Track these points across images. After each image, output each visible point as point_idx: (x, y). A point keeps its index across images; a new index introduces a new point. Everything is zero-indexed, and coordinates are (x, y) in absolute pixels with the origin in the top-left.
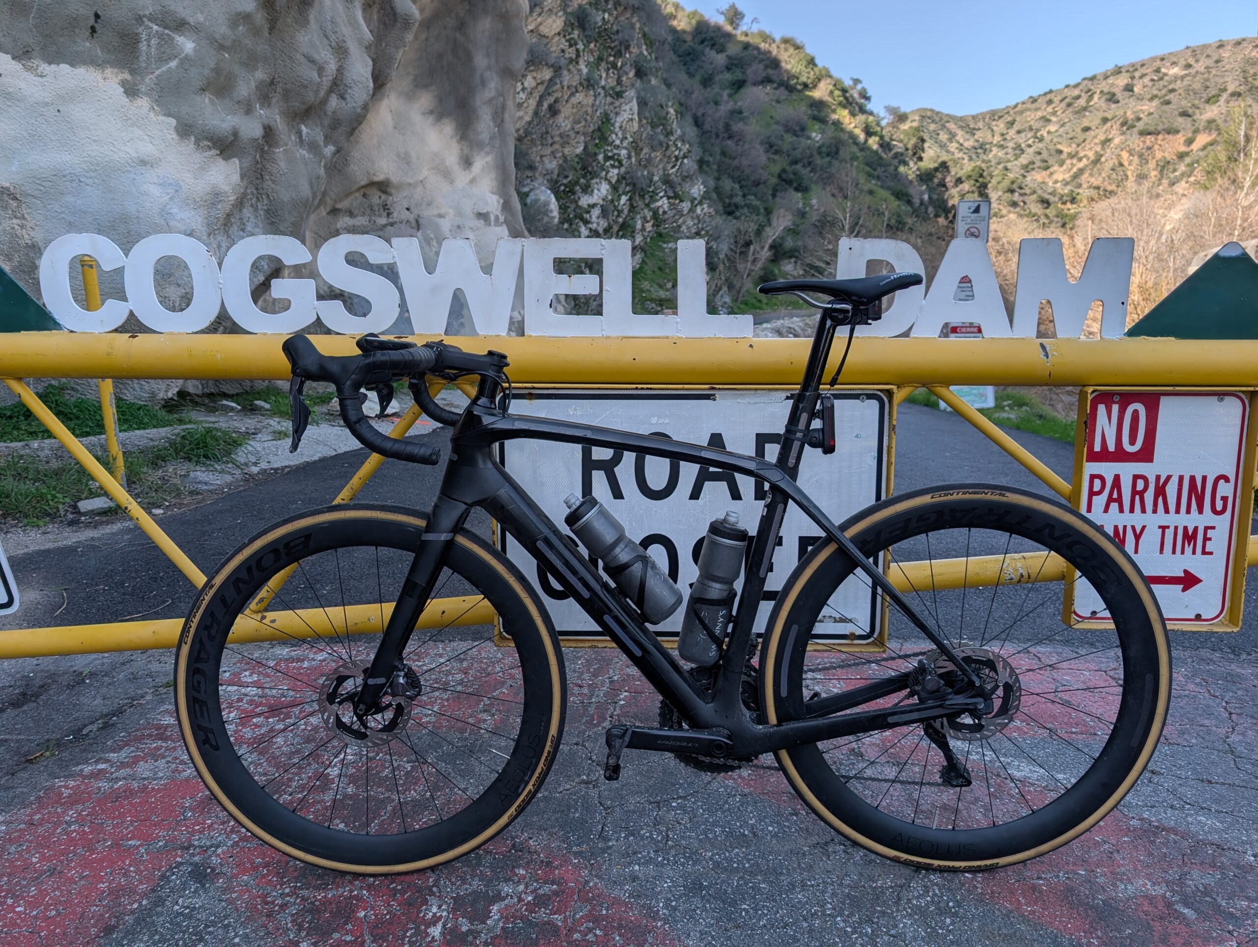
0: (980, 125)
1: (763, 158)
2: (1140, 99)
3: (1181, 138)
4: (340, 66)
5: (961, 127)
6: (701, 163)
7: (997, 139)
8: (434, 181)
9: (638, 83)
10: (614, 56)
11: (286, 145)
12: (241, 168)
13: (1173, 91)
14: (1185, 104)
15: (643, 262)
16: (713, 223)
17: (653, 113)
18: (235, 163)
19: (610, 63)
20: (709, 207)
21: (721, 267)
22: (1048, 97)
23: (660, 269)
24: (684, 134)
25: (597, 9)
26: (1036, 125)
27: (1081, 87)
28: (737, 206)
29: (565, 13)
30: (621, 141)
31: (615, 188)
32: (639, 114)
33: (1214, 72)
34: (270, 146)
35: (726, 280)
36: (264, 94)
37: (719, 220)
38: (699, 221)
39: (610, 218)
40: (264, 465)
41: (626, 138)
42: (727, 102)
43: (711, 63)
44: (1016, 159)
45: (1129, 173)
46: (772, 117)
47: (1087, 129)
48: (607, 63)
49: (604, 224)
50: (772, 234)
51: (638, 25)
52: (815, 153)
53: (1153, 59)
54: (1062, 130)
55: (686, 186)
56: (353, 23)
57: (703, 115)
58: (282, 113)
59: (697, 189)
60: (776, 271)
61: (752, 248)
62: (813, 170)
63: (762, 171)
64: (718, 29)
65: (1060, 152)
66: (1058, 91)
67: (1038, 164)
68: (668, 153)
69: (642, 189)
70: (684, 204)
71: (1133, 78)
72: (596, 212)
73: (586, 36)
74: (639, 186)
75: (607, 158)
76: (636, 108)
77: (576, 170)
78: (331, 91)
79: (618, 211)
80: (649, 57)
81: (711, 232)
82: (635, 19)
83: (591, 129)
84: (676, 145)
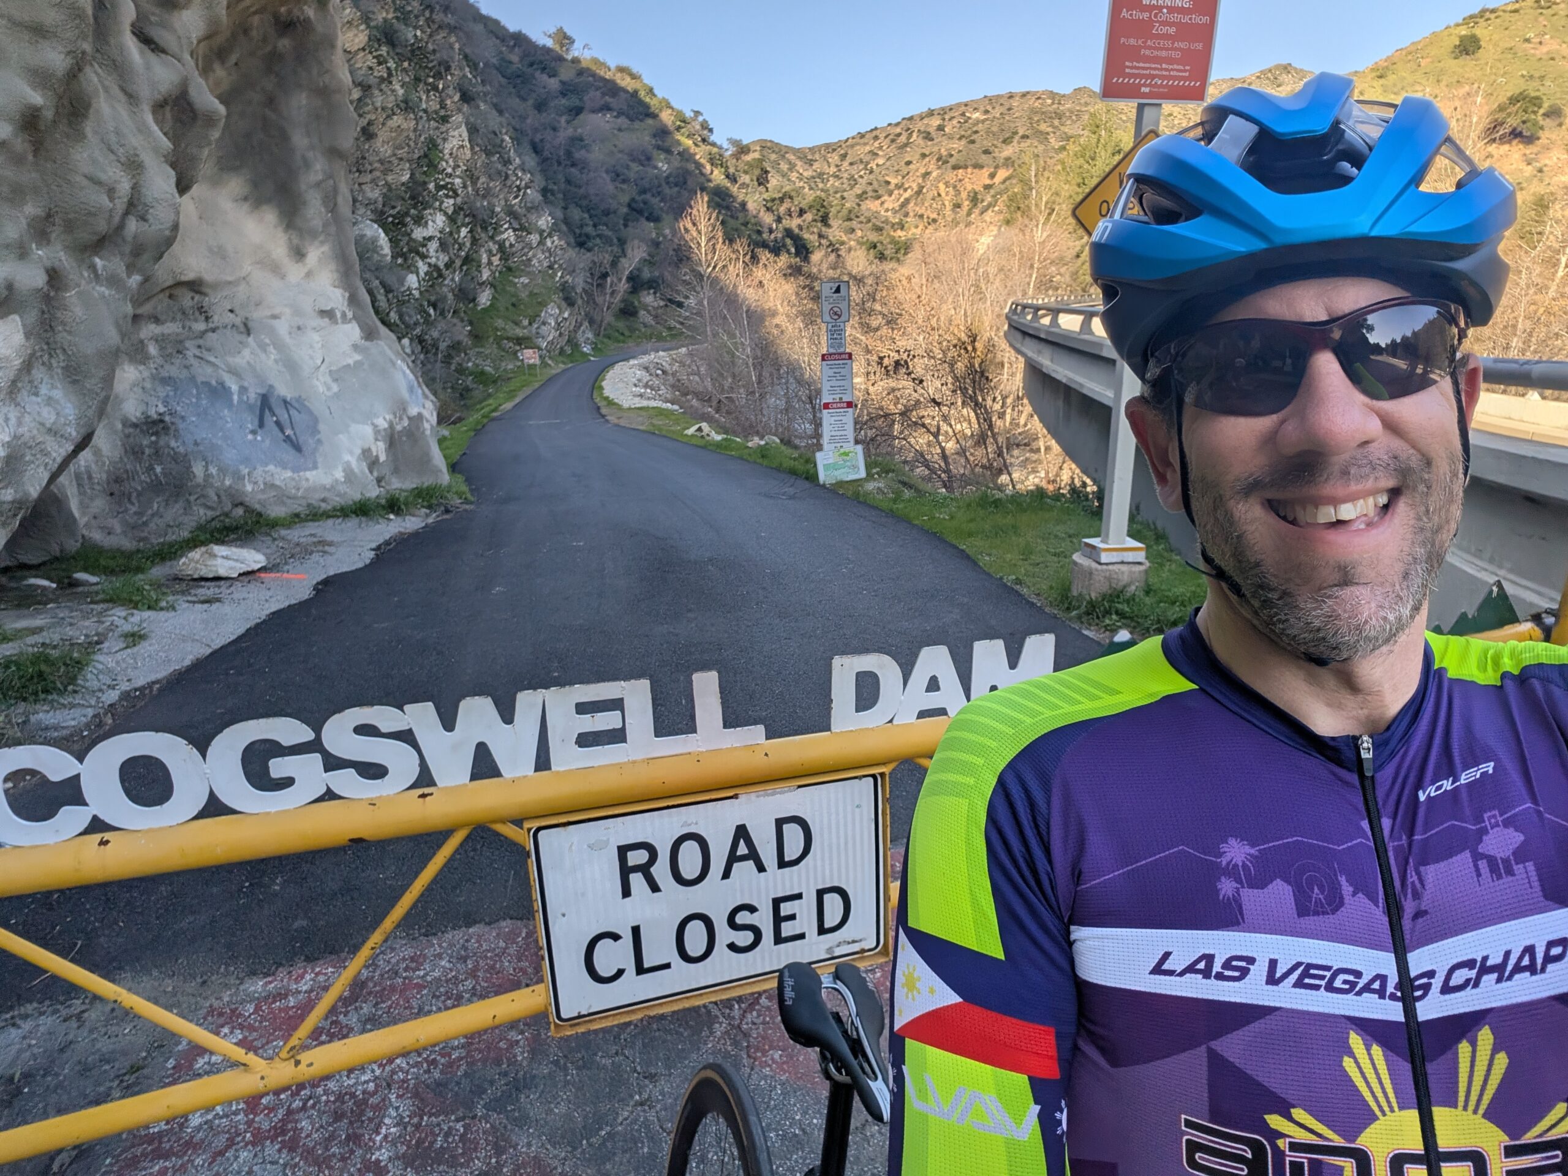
0: (817, 156)
1: (610, 187)
2: (950, 138)
3: (986, 172)
4: (135, 184)
5: (799, 158)
6: (545, 192)
7: (833, 170)
8: (260, 277)
9: (465, 108)
10: (433, 77)
11: (78, 285)
12: (24, 325)
13: (976, 132)
14: (987, 144)
15: (494, 297)
16: (566, 256)
17: (485, 139)
18: (14, 320)
19: (430, 84)
20: (560, 239)
21: (580, 302)
22: (874, 133)
23: (514, 305)
24: (523, 163)
25: (406, 25)
26: (866, 159)
27: (901, 126)
28: (588, 236)
29: (368, 27)
30: (454, 169)
31: (452, 219)
32: (470, 141)
33: (1007, 118)
34: (57, 290)
35: (586, 315)
36: (41, 231)
37: (572, 253)
38: (551, 255)
39: (451, 251)
40: (125, 686)
41: (459, 166)
42: (565, 129)
43: (544, 87)
44: (851, 189)
45: (947, 203)
46: (615, 146)
47: (909, 163)
48: (426, 84)
49: (443, 259)
50: (628, 265)
51: (457, 46)
52: (664, 184)
53: (959, 105)
54: (888, 163)
55: (533, 217)
56: (142, 129)
57: (542, 141)
58: (66, 248)
59: (544, 221)
60: (636, 303)
61: (609, 279)
62: (662, 200)
63: (611, 201)
64: (547, 50)
65: (888, 183)
66: (883, 129)
67: (870, 194)
68: (509, 183)
69: (484, 221)
70: (532, 237)
71: (944, 119)
72: (433, 246)
73: (397, 54)
74: (480, 217)
75: (439, 188)
76: (465, 135)
77: (403, 199)
78: (127, 213)
79: (459, 244)
80: (474, 81)
81: (564, 266)
82: (453, 39)
83: (416, 156)
84: (517, 175)
